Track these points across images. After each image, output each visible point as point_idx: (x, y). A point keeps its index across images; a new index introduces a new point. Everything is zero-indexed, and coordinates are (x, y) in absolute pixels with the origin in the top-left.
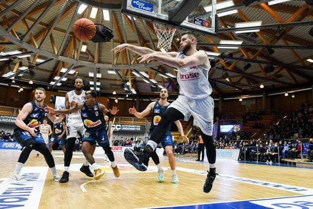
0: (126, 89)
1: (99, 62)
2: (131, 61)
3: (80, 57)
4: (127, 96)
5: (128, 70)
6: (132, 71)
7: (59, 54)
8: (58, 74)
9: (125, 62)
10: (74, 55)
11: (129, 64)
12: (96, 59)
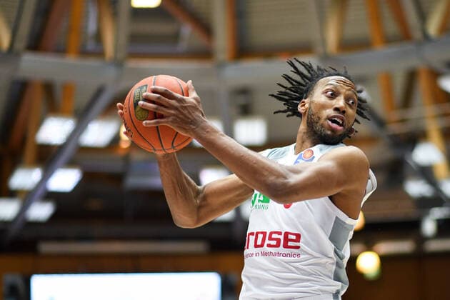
0: (416, 188)
1: (243, 51)
2: (423, 17)
3: (134, 38)
4: (429, 227)
5: (412, 77)
6: (435, 75)
7: (21, 44)
8: (30, 153)
9: (391, 27)
10: (98, 37)
11: (417, 34)
12: (222, 40)
